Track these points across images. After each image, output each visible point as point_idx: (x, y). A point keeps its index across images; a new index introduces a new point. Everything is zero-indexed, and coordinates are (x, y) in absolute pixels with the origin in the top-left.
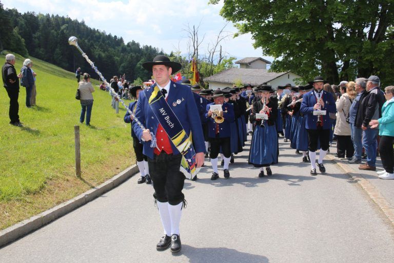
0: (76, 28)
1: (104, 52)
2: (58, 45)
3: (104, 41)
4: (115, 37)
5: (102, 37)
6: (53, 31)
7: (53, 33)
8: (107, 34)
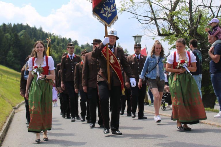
0: (33, 34)
1: (57, 53)
2: (11, 47)
3: (58, 43)
4: (70, 39)
5: (56, 41)
6: (8, 34)
7: (7, 36)
8: (62, 38)
